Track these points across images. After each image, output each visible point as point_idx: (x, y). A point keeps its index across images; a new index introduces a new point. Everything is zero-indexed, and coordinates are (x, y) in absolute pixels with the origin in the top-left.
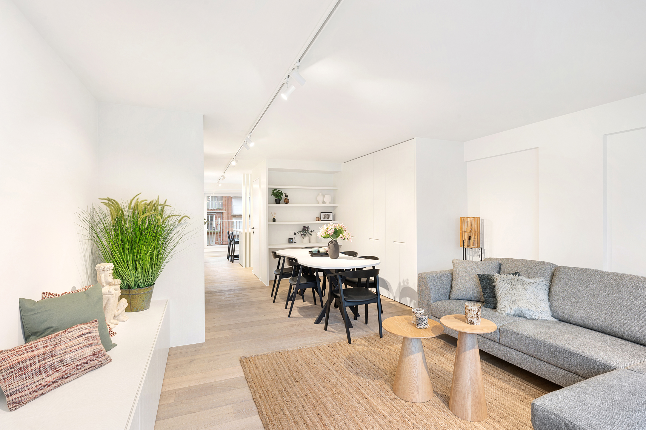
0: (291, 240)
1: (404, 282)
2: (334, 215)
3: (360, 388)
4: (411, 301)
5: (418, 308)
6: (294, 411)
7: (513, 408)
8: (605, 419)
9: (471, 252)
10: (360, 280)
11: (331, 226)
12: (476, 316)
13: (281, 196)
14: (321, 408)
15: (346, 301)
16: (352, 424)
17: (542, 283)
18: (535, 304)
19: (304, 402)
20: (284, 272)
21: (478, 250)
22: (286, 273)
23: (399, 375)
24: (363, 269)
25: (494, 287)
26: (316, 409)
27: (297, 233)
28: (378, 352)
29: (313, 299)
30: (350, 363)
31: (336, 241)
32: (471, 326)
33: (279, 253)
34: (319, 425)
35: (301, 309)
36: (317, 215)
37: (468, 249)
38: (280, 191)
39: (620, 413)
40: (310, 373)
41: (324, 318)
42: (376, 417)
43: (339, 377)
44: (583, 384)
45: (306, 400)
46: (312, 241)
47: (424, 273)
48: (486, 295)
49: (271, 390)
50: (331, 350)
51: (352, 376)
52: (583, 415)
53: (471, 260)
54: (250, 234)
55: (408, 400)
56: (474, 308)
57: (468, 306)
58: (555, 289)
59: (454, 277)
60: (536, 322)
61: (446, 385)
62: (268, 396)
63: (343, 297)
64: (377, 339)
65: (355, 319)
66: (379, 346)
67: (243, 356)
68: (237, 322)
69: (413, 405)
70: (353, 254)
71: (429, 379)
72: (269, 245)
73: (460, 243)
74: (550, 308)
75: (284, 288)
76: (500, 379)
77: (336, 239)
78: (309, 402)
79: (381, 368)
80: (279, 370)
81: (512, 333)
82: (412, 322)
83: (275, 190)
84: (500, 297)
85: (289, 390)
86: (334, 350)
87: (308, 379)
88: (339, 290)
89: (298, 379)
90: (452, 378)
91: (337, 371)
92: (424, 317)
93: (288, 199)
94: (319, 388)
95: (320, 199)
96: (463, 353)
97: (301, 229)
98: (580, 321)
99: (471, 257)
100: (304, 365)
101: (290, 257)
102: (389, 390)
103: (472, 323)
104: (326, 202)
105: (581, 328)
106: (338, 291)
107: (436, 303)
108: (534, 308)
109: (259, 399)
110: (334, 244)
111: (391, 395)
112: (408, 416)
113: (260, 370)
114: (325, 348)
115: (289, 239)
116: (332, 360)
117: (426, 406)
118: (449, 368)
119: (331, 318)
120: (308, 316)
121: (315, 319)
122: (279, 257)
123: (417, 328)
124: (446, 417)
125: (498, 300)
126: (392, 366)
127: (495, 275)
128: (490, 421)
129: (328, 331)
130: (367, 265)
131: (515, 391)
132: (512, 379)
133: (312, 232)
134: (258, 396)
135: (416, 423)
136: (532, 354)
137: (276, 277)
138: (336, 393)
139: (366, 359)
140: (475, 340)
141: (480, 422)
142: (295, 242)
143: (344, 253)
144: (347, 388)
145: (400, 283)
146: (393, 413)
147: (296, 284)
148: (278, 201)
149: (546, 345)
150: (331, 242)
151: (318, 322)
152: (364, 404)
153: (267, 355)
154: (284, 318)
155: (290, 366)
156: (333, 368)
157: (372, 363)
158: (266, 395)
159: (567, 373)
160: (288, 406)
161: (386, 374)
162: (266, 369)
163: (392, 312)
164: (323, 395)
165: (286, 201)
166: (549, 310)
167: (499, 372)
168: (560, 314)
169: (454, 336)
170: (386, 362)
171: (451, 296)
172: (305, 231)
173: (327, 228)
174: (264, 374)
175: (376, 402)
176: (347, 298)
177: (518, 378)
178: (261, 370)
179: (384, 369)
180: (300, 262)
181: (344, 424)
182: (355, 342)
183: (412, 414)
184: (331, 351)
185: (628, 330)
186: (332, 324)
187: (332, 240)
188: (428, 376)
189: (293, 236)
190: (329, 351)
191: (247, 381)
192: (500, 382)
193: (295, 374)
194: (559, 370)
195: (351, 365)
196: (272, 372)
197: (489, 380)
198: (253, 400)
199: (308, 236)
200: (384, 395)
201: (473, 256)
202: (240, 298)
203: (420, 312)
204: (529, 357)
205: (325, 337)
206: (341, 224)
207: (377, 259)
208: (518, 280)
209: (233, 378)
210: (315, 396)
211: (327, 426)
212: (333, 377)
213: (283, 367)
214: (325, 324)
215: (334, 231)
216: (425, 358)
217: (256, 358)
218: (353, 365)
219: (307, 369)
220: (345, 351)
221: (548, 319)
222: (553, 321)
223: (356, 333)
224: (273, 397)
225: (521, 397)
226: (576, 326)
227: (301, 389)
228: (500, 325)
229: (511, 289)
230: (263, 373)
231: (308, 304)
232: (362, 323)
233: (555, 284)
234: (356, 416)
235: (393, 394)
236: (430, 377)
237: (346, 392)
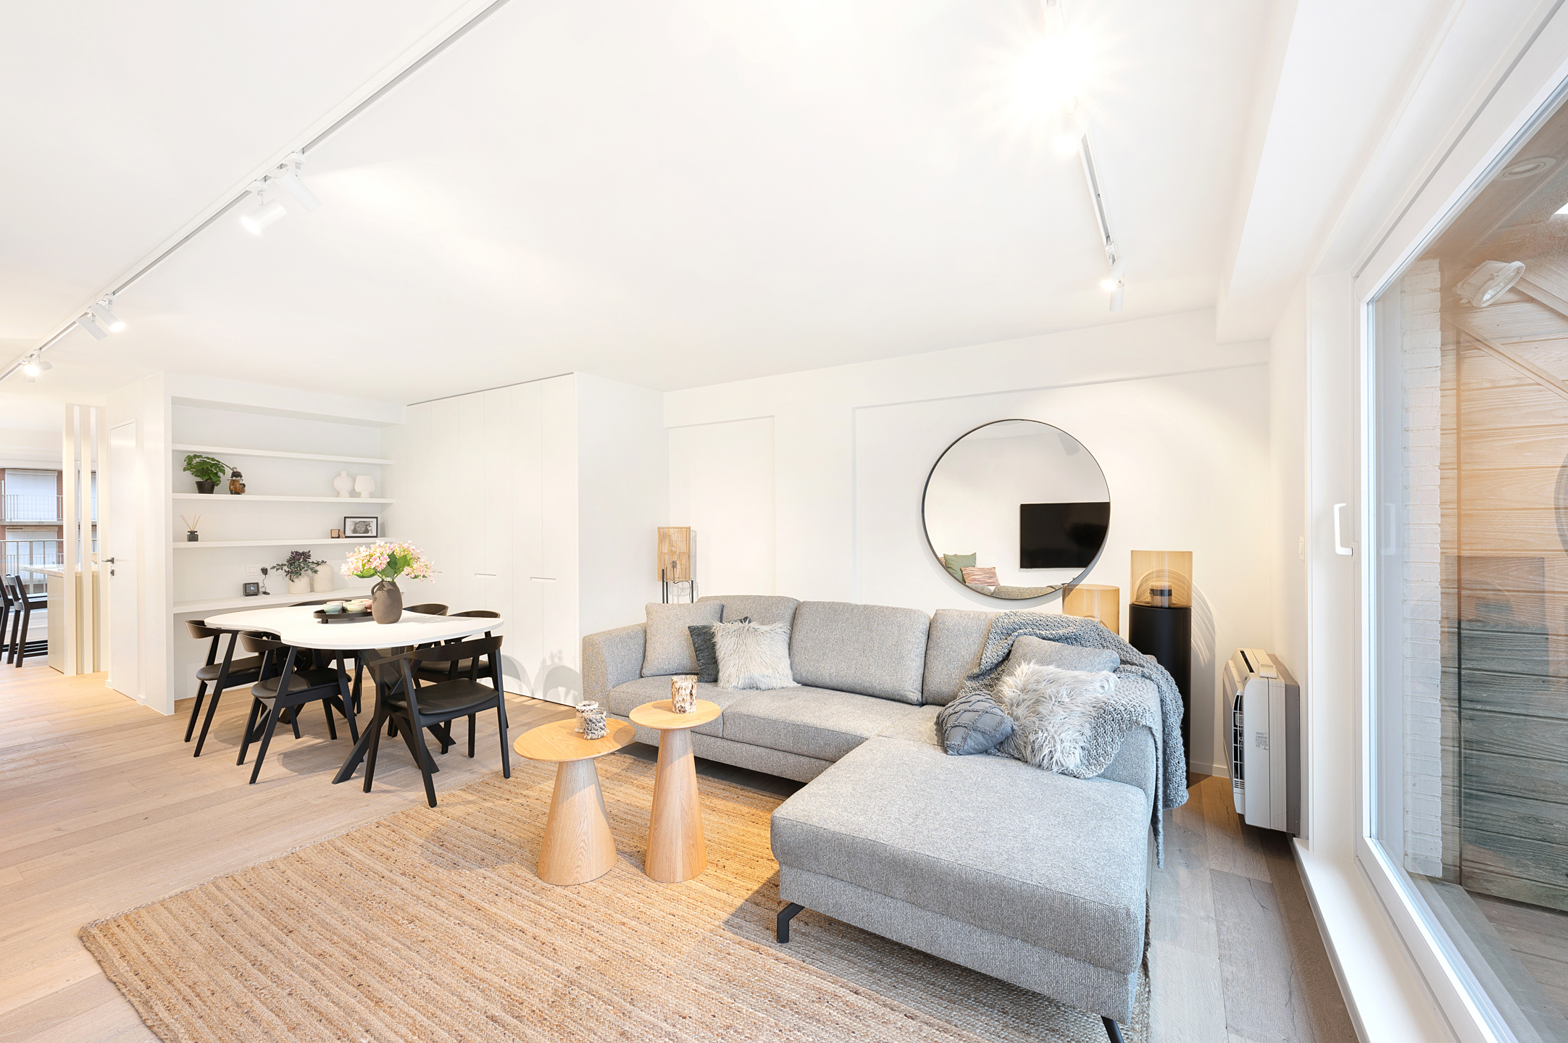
0: (252, 588)
1: (552, 657)
2: (383, 524)
3: (464, 892)
4: (567, 694)
5: (587, 702)
6: (289, 1004)
7: (743, 838)
8: (857, 809)
9: (675, 589)
10: (455, 664)
11: (379, 550)
12: (689, 697)
13: (216, 473)
14: (367, 969)
15: (422, 714)
16: (449, 972)
17: (781, 630)
18: (772, 664)
19: (316, 972)
20: (231, 670)
21: (687, 585)
22: (239, 674)
23: (550, 839)
24: (463, 640)
25: (714, 645)
26: (352, 975)
27: (272, 568)
28: (501, 810)
29: (327, 726)
30: (436, 848)
31: (393, 584)
32: (682, 715)
33: (211, 622)
34: (363, 1008)
35: (288, 757)
36: (336, 523)
37: (670, 583)
38: (213, 459)
39: (873, 796)
40: (329, 900)
41: (362, 766)
42: (502, 938)
43: (409, 887)
44: (832, 769)
45: (322, 966)
46: (317, 586)
47: (595, 635)
48: (702, 661)
49: (204, 978)
50: (385, 831)
51: (443, 874)
52: (833, 812)
53: (676, 602)
54: (95, 578)
55: (569, 882)
56: (686, 683)
57: (676, 682)
58: (798, 637)
59: (649, 636)
60: (773, 693)
61: (638, 833)
62: (198, 995)
63: (415, 707)
64: (497, 784)
65: (444, 751)
66: (503, 796)
67: (91, 920)
68: (60, 834)
69: (580, 888)
70: (438, 610)
71: (608, 830)
72: (176, 604)
73: (657, 574)
74: (791, 668)
75: (231, 713)
76: (725, 798)
77: (393, 579)
78: (331, 967)
79: (509, 839)
80: (229, 920)
81: (741, 716)
82: (576, 730)
83: (195, 456)
84: (723, 662)
85: (266, 958)
86: (393, 831)
87: (323, 915)
88: (404, 693)
89: (291, 923)
90: (649, 818)
91: (404, 874)
92: (598, 717)
93: (243, 482)
94: (357, 927)
95: (343, 484)
96: (669, 767)
97: (284, 557)
98: (827, 681)
99: (675, 598)
100: (310, 887)
101: (253, 629)
102: (530, 876)
103: (683, 711)
104: (360, 493)
105: (829, 691)
106: (402, 695)
107: (618, 689)
108: (771, 670)
109: (164, 1014)
110: (389, 591)
111: (534, 886)
112: (569, 913)
113: (162, 941)
114: (369, 833)
115: (246, 584)
116: (391, 853)
117: (605, 882)
118: (642, 802)
119: (381, 762)
120: (314, 769)
121: (335, 772)
122: (216, 633)
123: (587, 739)
124: (640, 890)
125: (720, 666)
126: (533, 829)
127: (715, 624)
128: (711, 870)
129: (376, 792)
130: (473, 630)
131: (745, 809)
132: (741, 792)
133: (318, 564)
134: (160, 1008)
135: (586, 921)
136: (769, 745)
137: (203, 687)
138: (405, 922)
139: (475, 829)
140: (688, 739)
141: (695, 879)
142: (265, 593)
143: (413, 609)
144: (433, 904)
145: (544, 661)
146: (541, 917)
147: (275, 695)
148: (206, 486)
149: (787, 725)
150: (381, 585)
151: (344, 776)
152: (476, 923)
153: (185, 895)
154: (235, 788)
155: (264, 901)
156: (394, 872)
157: (490, 834)
158: (191, 996)
159: (813, 760)
160: (267, 999)
161: (521, 847)
162: (183, 931)
163: (528, 721)
164: (369, 937)
165: (235, 488)
166: (789, 672)
167: (723, 787)
168: (804, 675)
169: (651, 743)
170: (521, 824)
171: (644, 671)
172: (298, 563)
173: (368, 553)
174: (176, 947)
175: (501, 910)
176: (425, 707)
177: (749, 789)
178: (163, 937)
179: (517, 838)
180: (286, 639)
181: (429, 981)
182: (446, 801)
183: (578, 906)
184: (385, 834)
185: (879, 684)
186: (382, 776)
187: (383, 581)
188: (607, 826)
189: (258, 578)
190: (379, 838)
191: (115, 983)
192: (724, 802)
193: (283, 916)
194: (802, 759)
195: (440, 851)
196: (205, 933)
197: (707, 803)
198: (143, 1025)
199: (308, 575)
200: (520, 889)
201: (678, 596)
202: (60, 763)
203: (591, 707)
204: (764, 749)
205: (367, 808)
206: (407, 544)
207: (493, 615)
208: (748, 630)
209: (57, 992)
210: (346, 947)
211: (385, 1002)
212: (394, 891)
213: (242, 909)
214: (364, 779)
215: (389, 560)
216: (602, 796)
217: (143, 912)
218: (444, 850)
219: (318, 894)
220: (422, 826)
221: (789, 685)
222: (795, 688)
223: (447, 781)
224: (213, 994)
225: (754, 817)
226: (823, 690)
227: (304, 946)
228: (724, 708)
229: (739, 645)
230: (175, 943)
231: (311, 741)
232: (462, 758)
233: (796, 630)
234: (458, 952)
235: (539, 881)
236: (609, 825)
237: (431, 912)
